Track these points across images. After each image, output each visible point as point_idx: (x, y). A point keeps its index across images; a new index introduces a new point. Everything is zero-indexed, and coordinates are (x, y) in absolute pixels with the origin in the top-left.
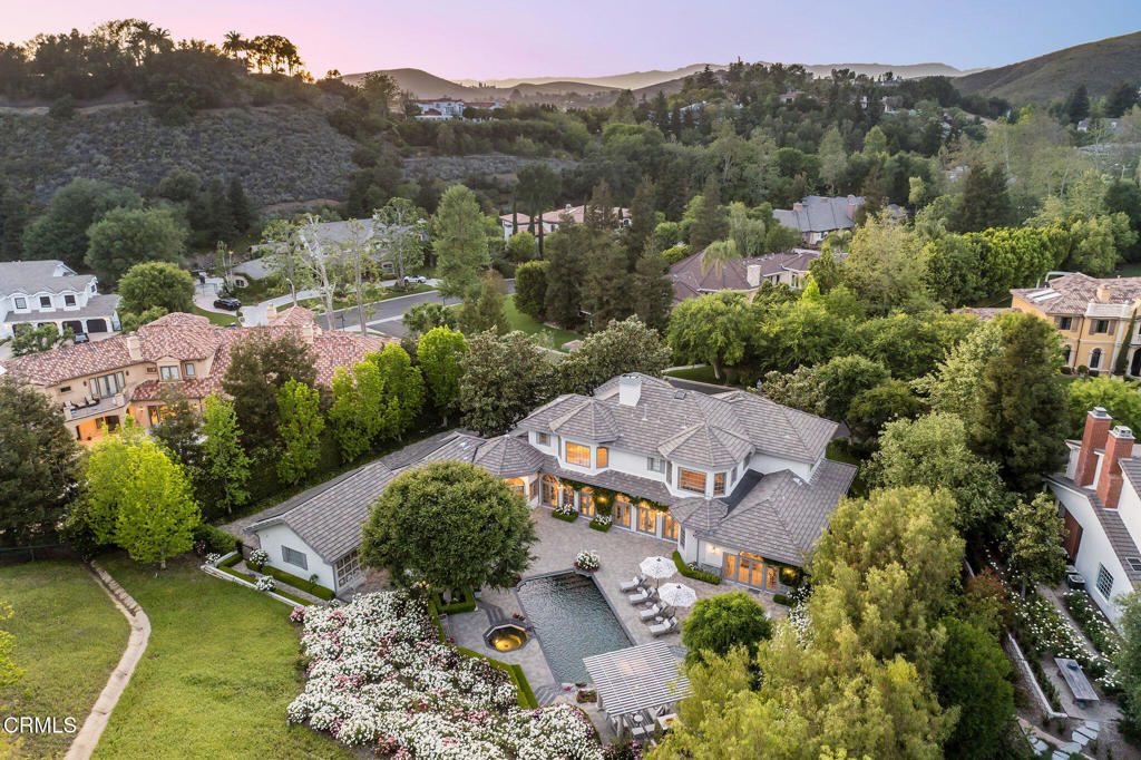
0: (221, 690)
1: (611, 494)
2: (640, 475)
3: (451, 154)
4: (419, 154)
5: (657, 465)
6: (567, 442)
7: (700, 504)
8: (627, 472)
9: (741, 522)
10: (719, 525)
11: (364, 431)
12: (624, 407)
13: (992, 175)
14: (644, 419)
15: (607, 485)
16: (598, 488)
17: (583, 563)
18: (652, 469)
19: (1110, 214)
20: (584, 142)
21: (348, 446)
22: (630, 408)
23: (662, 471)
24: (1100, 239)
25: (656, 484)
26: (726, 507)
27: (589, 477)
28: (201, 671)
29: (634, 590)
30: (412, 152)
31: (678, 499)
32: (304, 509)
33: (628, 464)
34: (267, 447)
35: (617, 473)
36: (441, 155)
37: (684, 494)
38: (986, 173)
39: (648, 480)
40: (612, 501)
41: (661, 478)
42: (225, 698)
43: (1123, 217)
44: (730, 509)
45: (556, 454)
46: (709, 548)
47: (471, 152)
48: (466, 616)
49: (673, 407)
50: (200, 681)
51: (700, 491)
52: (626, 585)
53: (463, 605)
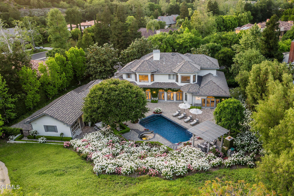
0: (57, 173)
1: (157, 89)
2: (166, 82)
3: (37, 8)
4: (24, 8)
5: (172, 77)
6: (139, 75)
7: (191, 85)
8: (161, 82)
9: (205, 88)
10: (199, 90)
11: (54, 86)
12: (156, 61)
13: (214, 4)
14: (164, 63)
15: (156, 87)
16: (153, 88)
17: (157, 111)
18: (170, 79)
19: (246, 12)
20: (84, 4)
21: (50, 92)
22: (158, 61)
23: (174, 79)
24: (245, 18)
25: (172, 84)
26: (198, 85)
27: (149, 85)
28: (42, 169)
29: (178, 115)
30: (21, 7)
31: (182, 86)
32: (51, 109)
33: (161, 79)
34: (20, 94)
35: (158, 83)
36: (33, 8)
37: (183, 84)
38: (212, 3)
39: (169, 83)
40: (157, 92)
41: (174, 81)
42: (61, 175)
43: (249, 12)
44: (200, 85)
45: (134, 81)
46: (197, 98)
47: (44, 7)
48: (128, 133)
49: (172, 58)
50: (45, 172)
51: (188, 82)
52: (175, 114)
53: (125, 130)
